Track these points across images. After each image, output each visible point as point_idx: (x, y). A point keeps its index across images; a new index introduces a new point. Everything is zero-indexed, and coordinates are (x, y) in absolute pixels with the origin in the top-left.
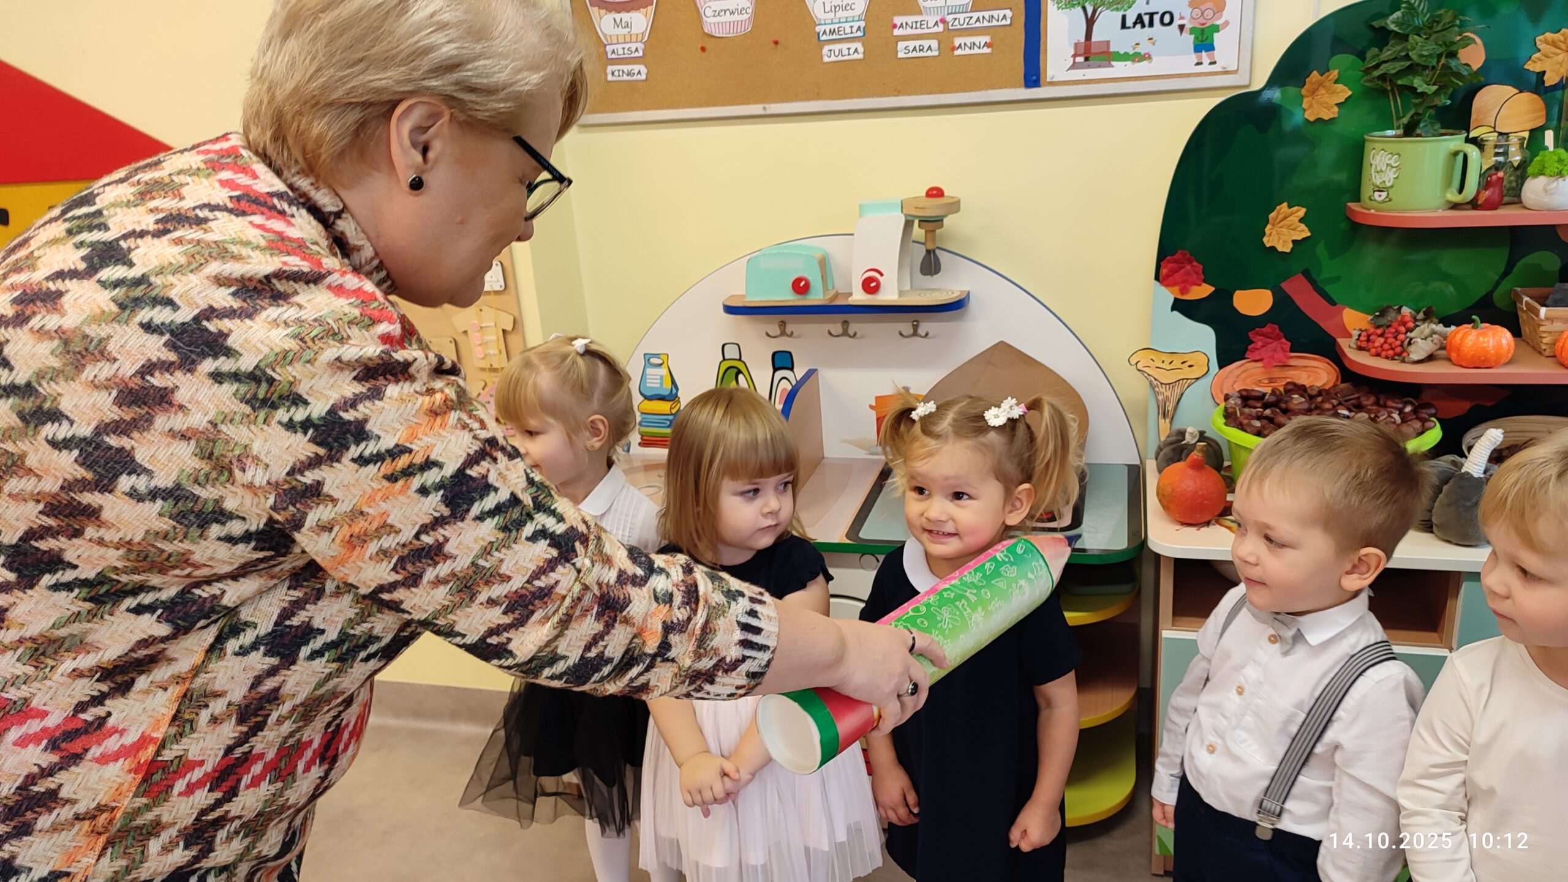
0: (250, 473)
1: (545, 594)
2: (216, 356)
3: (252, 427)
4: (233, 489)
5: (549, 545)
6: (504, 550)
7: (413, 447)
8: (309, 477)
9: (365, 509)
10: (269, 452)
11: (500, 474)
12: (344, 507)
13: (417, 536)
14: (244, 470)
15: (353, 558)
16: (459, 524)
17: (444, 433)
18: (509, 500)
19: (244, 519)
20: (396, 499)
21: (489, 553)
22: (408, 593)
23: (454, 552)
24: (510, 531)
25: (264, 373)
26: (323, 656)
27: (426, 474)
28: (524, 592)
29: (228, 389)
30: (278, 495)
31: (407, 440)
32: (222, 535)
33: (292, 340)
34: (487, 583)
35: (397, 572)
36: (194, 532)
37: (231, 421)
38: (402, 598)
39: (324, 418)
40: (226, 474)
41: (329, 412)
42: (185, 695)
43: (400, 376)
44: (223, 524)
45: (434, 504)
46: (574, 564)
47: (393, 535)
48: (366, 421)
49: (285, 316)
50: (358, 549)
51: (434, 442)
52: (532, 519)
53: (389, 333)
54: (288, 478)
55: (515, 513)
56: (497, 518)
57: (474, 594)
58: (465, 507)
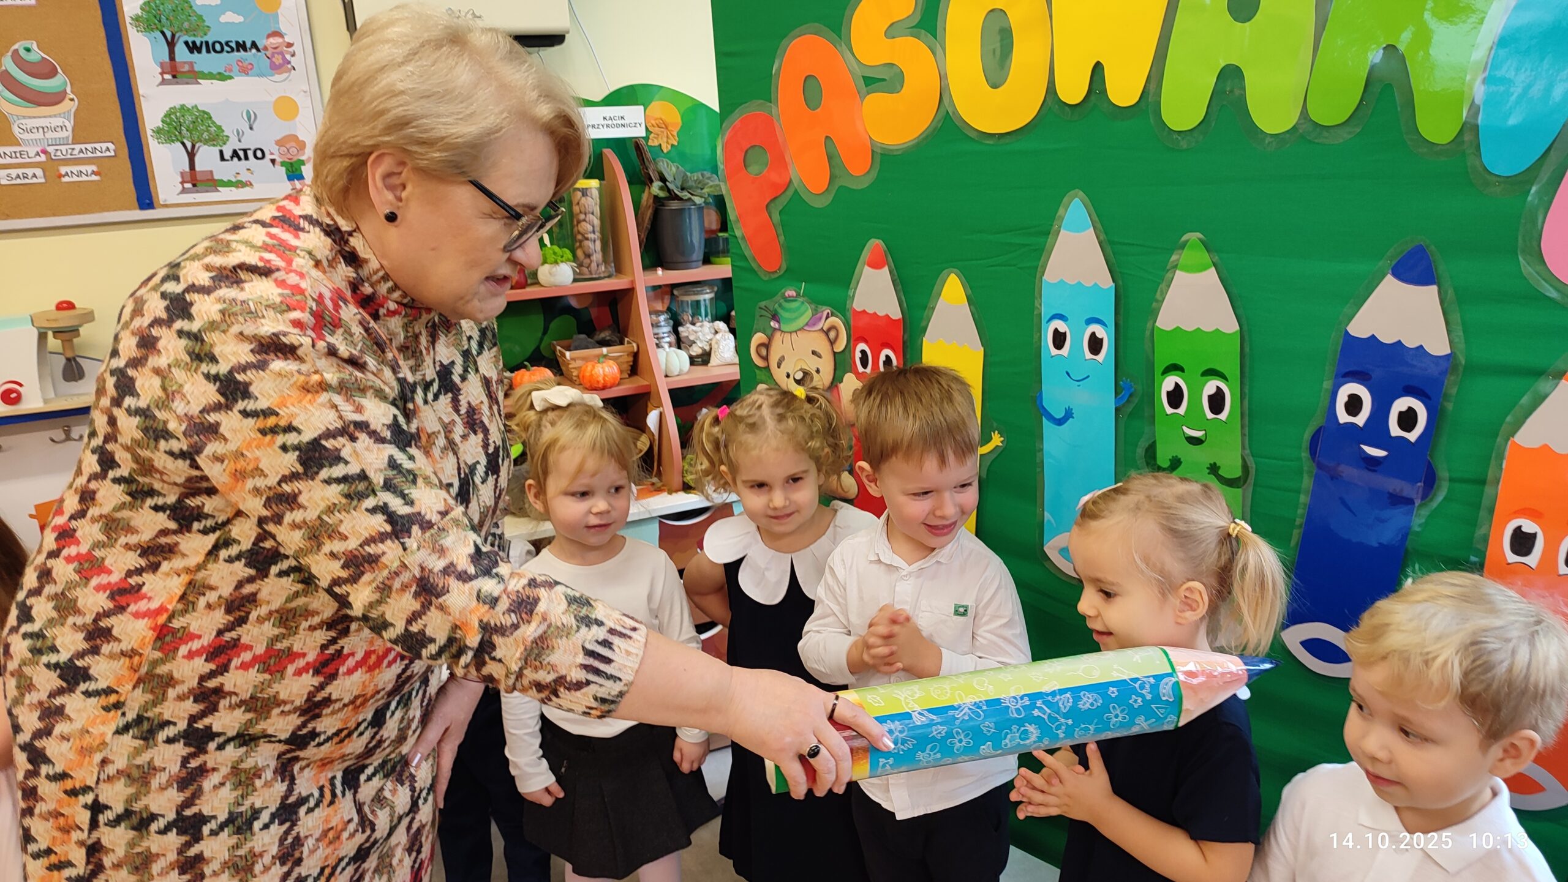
1: (373, 560)
2: (183, 318)
3: (188, 373)
5: (386, 521)
8: (213, 418)
9: (245, 452)
10: (192, 393)
11: (355, 451)
12: (232, 447)
13: (279, 483)
15: (238, 489)
16: (311, 482)
18: (358, 475)
19: (179, 440)
20: (267, 449)
21: (332, 512)
24: (353, 499)
25: (202, 334)
28: (357, 553)
30: (188, 425)
31: (277, 406)
32: (167, 449)
33: (219, 314)
36: (152, 443)
37: (179, 366)
39: (228, 375)
40: (171, 403)
41: (230, 372)
42: (190, 583)
44: (168, 440)
46: (403, 543)
47: (263, 478)
48: (251, 384)
50: (241, 482)
51: (300, 412)
54: (200, 415)
55: (361, 487)
56: (343, 485)
57: (320, 545)
58: (315, 469)
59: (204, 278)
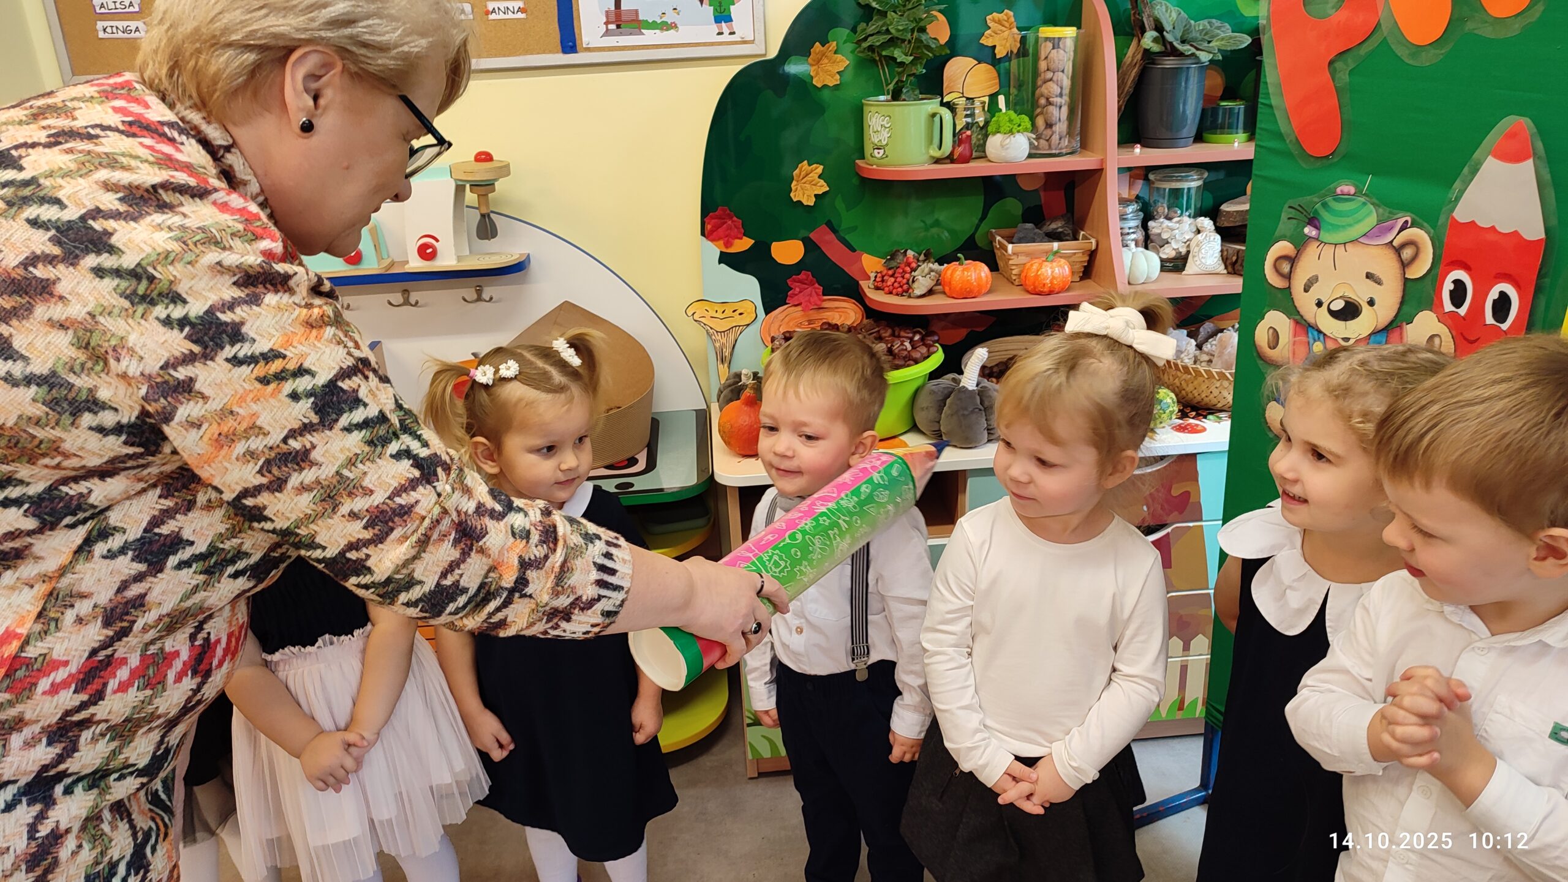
0: (124, 363)
1: (405, 512)
2: (99, 253)
3: (130, 321)
4: (108, 379)
5: (412, 465)
6: (367, 463)
7: (287, 353)
8: (182, 373)
9: (236, 409)
10: (144, 345)
11: (370, 391)
12: (214, 405)
13: (285, 441)
14: (118, 360)
15: (220, 458)
16: (327, 432)
17: (319, 345)
18: (377, 417)
19: (116, 410)
20: (267, 401)
21: (354, 464)
22: (272, 497)
23: (320, 459)
24: (376, 446)
25: (145, 271)
26: (190, 566)
27: (298, 380)
28: (385, 507)
29: (109, 283)
30: (151, 387)
31: (282, 347)
32: (94, 424)
33: (175, 243)
34: (350, 494)
35: (263, 475)
36: (66, 419)
37: (109, 314)
38: (266, 503)
39: (201, 317)
40: (102, 364)
41: (207, 312)
42: (50, 595)
43: (279, 286)
44: (96, 413)
45: (303, 410)
46: (434, 487)
47: (261, 437)
48: (242, 323)
49: (169, 222)
50: (226, 448)
51: (308, 351)
52: (398, 438)
53: (270, 250)
54: (161, 372)
55: (382, 431)
56: (364, 431)
57: (337, 505)
58: (334, 416)
59: (110, 201)
